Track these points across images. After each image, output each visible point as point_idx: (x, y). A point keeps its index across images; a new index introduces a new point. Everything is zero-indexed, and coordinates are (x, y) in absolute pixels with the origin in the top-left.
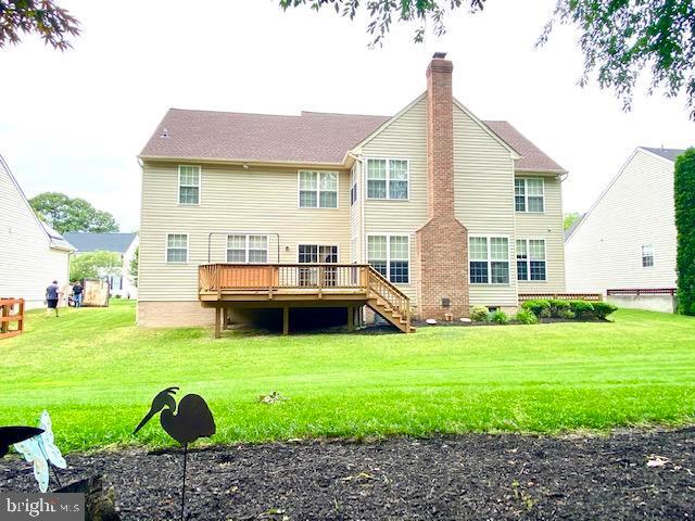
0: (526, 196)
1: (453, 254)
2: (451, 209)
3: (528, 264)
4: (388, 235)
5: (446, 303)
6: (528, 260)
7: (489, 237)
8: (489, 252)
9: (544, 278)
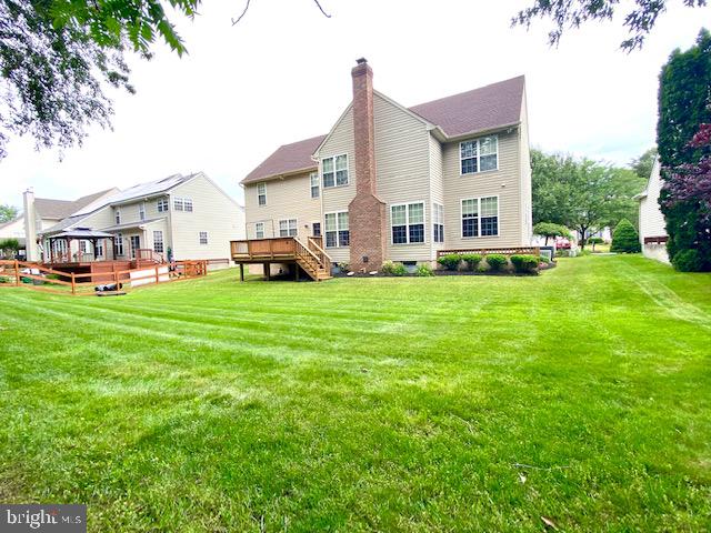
0: (478, 157)
1: (370, 223)
2: (368, 187)
3: (479, 221)
4: (337, 212)
5: (366, 260)
6: (479, 218)
7: (407, 204)
8: (407, 218)
9: (496, 233)
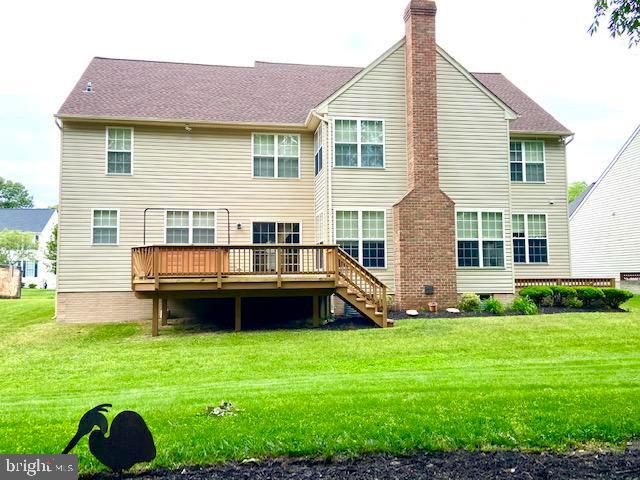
0: (524, 163)
1: (437, 232)
2: (435, 179)
3: (527, 243)
4: (360, 210)
5: (429, 291)
6: (526, 238)
7: (480, 211)
8: (480, 230)
9: (545, 259)
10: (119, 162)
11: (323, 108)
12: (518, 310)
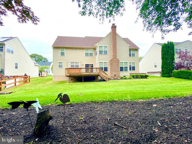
0: (131, 53)
1: (116, 65)
2: (116, 56)
3: (132, 67)
5: (115, 75)
7: (124, 62)
8: (124, 65)
9: (135, 70)
10: (63, 54)
11: (97, 44)
12: (130, 79)
